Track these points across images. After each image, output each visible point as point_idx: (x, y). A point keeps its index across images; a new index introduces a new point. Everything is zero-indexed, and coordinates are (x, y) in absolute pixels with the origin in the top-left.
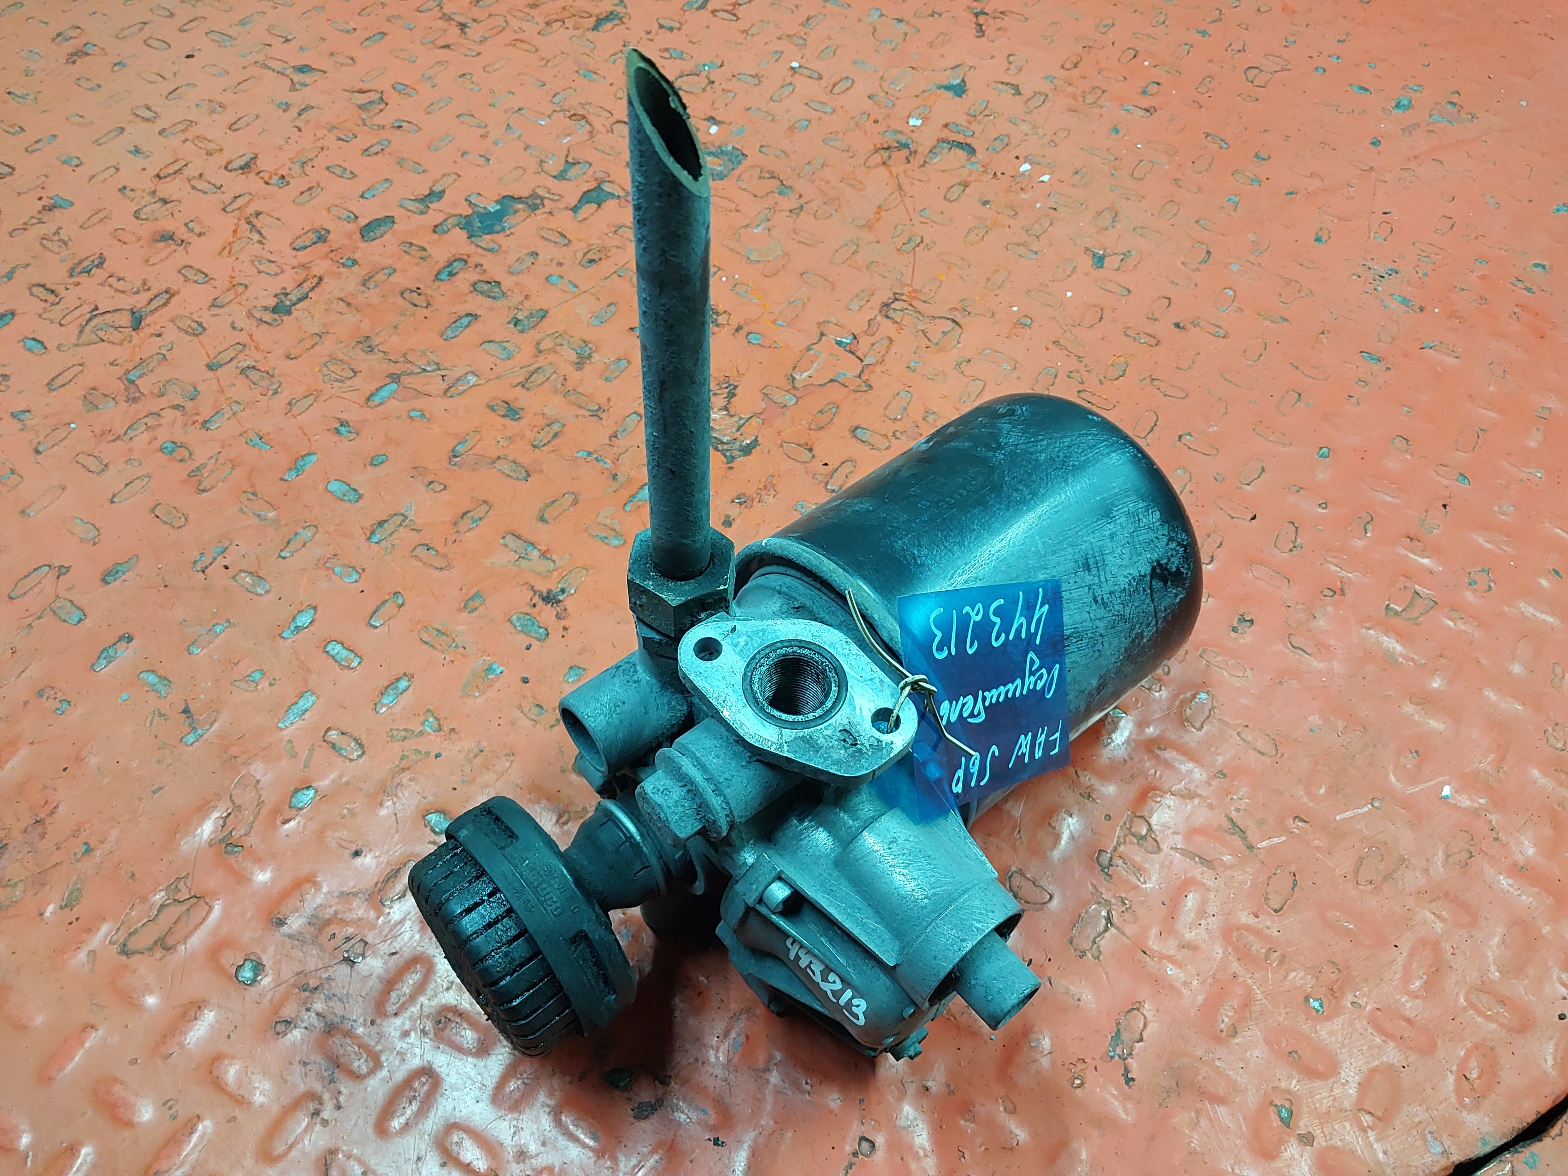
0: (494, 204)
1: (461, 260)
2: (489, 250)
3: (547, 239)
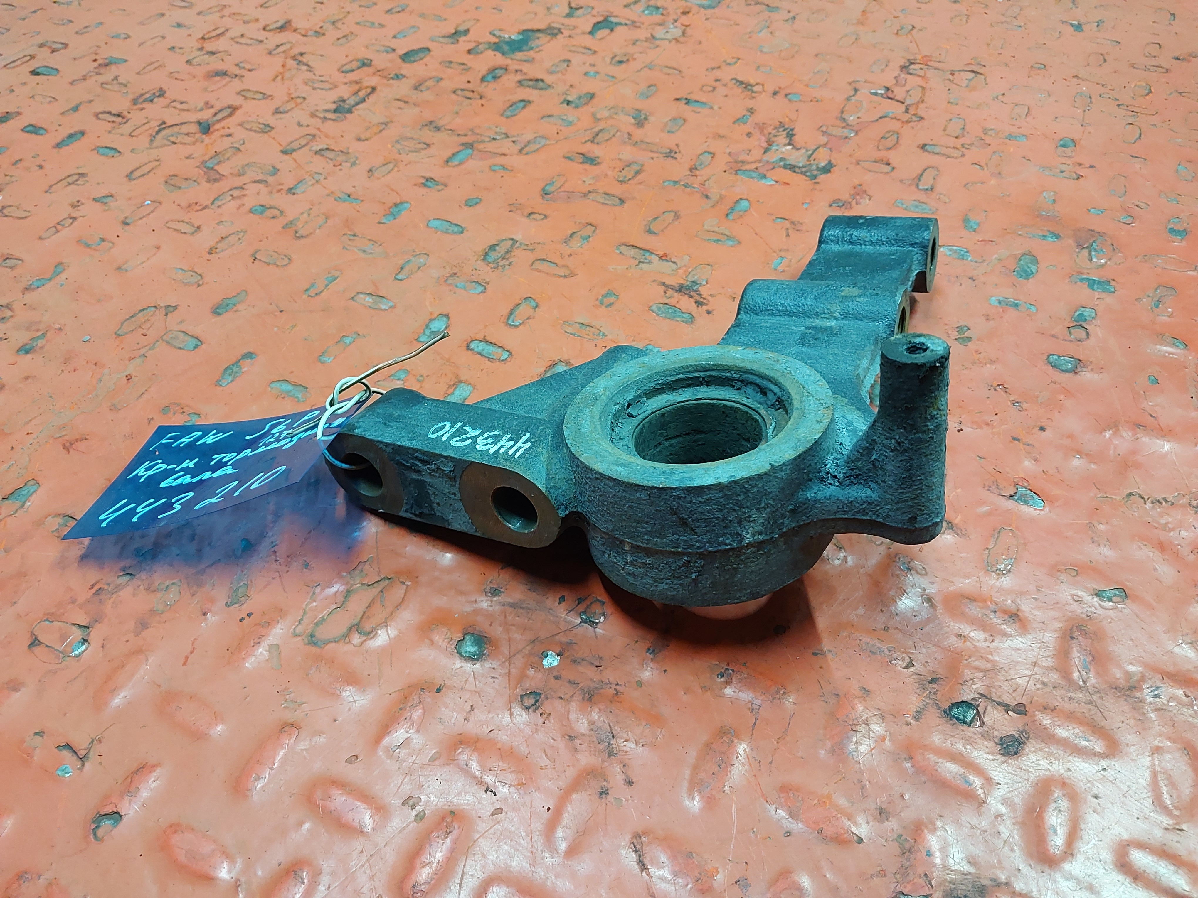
0: (516, 34)
1: (501, 68)
2: (525, 61)
3: (574, 52)
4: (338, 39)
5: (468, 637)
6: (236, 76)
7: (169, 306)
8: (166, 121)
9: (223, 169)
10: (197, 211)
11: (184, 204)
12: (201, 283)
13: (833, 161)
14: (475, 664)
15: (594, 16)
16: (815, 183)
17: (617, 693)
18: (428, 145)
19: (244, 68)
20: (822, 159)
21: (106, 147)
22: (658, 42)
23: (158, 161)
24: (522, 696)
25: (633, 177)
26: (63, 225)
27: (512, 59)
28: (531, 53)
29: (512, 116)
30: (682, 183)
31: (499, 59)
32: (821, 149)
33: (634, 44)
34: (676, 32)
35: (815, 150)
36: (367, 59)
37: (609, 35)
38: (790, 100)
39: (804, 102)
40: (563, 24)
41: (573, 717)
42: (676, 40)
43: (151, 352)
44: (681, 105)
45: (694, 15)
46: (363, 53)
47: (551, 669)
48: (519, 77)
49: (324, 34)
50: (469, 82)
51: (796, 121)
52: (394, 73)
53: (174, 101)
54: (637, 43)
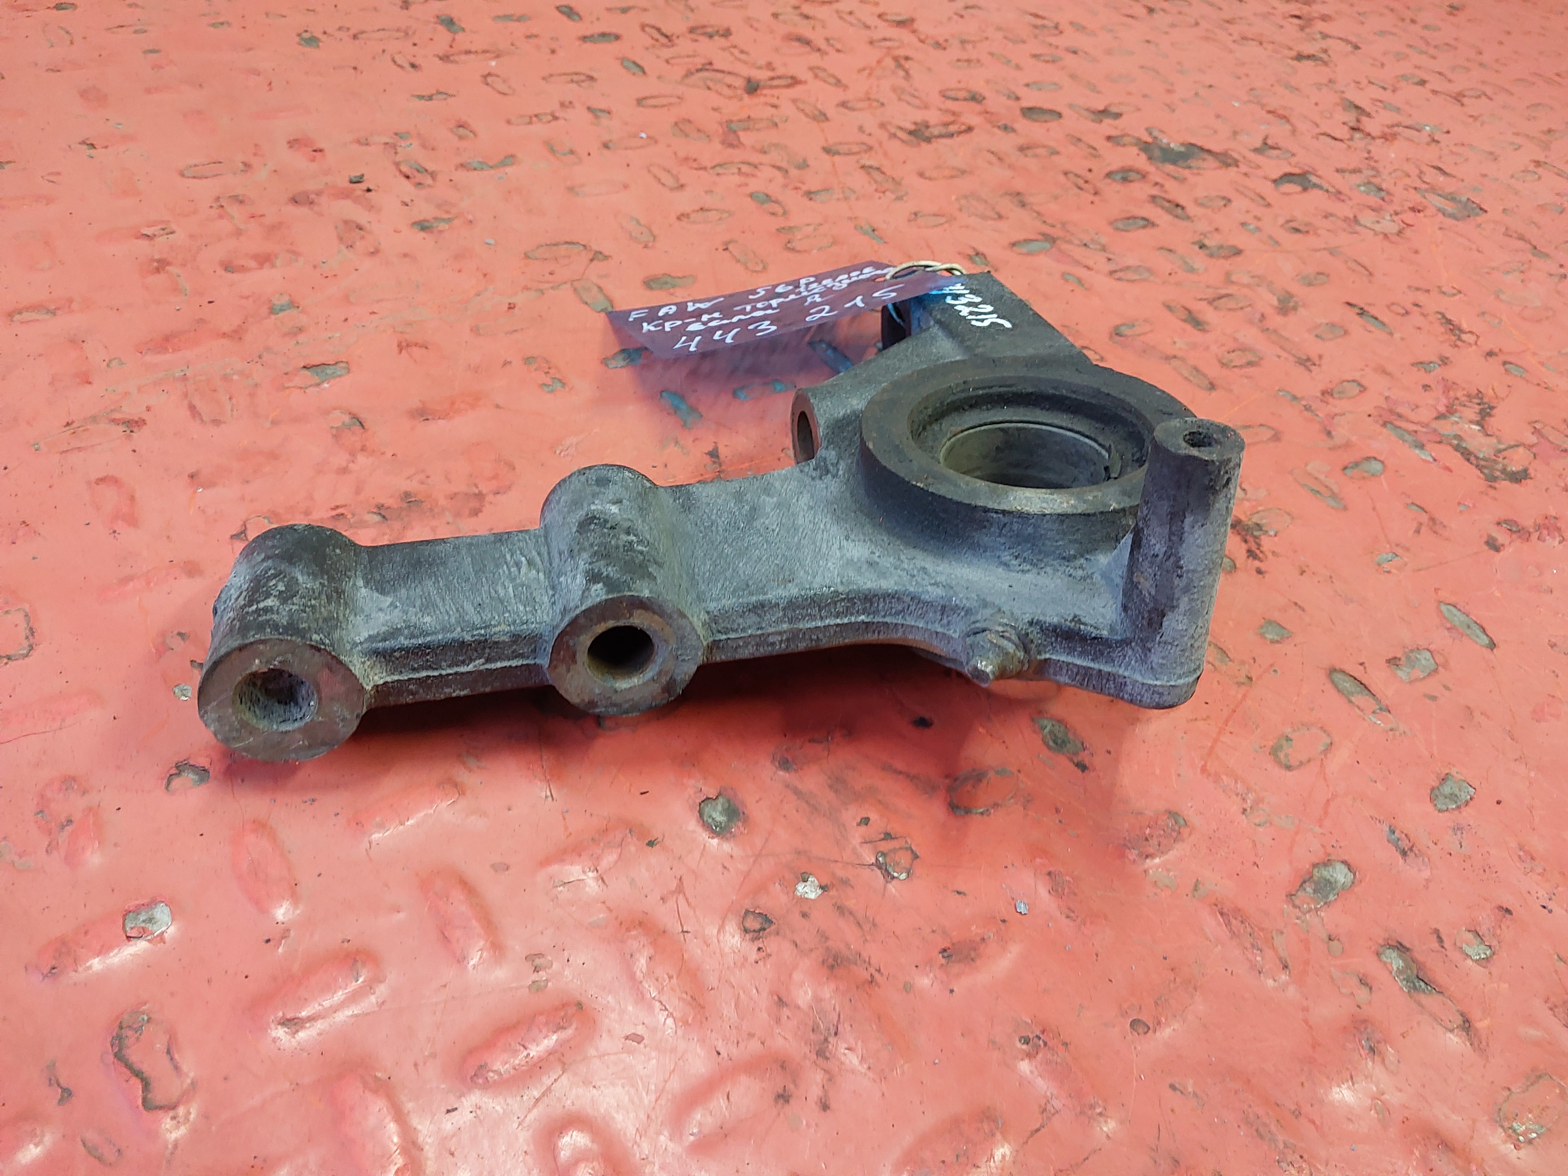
4: (959, 60)
5: (721, 800)
6: (819, 50)
7: (601, 253)
8: (714, 62)
9: (746, 138)
10: (691, 168)
11: (682, 154)
12: (650, 244)
13: (1531, 472)
14: (713, 838)
15: (1290, 164)
16: (1491, 486)
17: (872, 981)
18: (1000, 217)
19: (833, 46)
20: (1517, 460)
21: (635, 63)
22: (1358, 228)
23: (679, 98)
24: (747, 912)
25: (1241, 367)
26: (540, 120)
27: (1157, 168)
28: (1186, 173)
29: (1122, 230)
30: (1304, 403)
31: (1141, 161)
32: (1521, 450)
33: (1326, 217)
34: (1389, 225)
35: (1512, 447)
36: (981, 95)
37: (1296, 193)
38: (1506, 370)
39: (1527, 381)
40: (1244, 157)
41: (797, 976)
42: (1386, 236)
43: (551, 291)
44: (1351, 313)
45: (1425, 216)
46: (979, 86)
47: (803, 900)
48: (1155, 191)
49: (945, 49)
50: (1090, 170)
51: (1503, 399)
52: (1004, 122)
53: (735, 47)
54: (1331, 218)
